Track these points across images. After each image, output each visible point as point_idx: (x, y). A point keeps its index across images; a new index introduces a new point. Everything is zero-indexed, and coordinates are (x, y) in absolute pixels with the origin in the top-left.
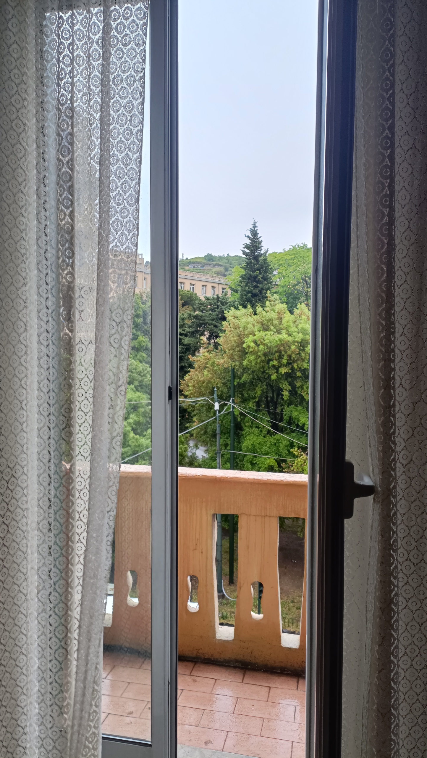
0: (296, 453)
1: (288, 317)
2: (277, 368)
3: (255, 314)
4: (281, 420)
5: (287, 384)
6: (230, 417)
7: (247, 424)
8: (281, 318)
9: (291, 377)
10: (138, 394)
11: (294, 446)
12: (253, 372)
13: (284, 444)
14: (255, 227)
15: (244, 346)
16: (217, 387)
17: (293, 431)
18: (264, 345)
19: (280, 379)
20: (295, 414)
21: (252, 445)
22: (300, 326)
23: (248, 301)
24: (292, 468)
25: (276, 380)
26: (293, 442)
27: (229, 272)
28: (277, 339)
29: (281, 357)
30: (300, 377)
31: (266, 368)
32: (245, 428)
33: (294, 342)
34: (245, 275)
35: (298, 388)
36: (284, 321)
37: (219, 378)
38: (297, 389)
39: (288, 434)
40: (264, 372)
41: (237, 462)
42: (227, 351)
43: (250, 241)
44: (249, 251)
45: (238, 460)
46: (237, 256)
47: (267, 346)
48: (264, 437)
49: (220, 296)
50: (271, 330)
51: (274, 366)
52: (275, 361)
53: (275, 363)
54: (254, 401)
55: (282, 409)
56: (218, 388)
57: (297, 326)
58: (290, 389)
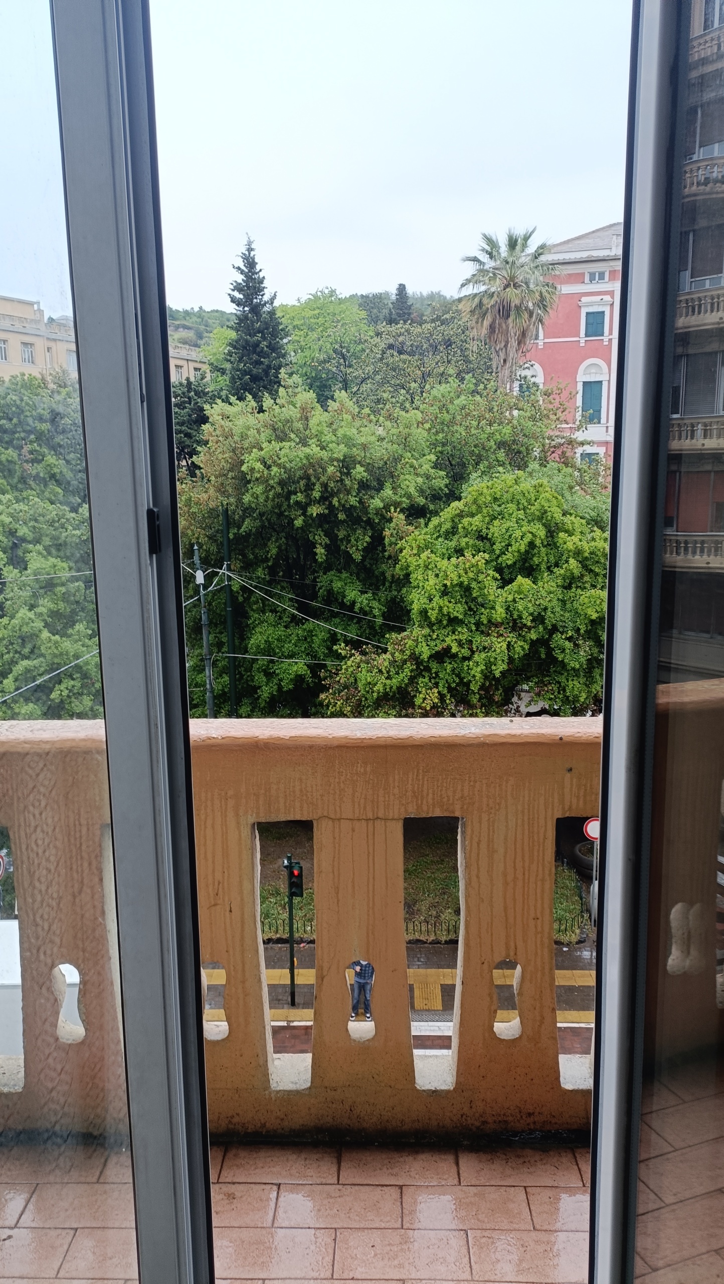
0: (343, 653)
1: (318, 416)
2: (303, 507)
3: (261, 410)
4: (314, 597)
5: (322, 534)
6: (223, 595)
7: (255, 607)
8: (307, 419)
9: (328, 523)
10: (52, 560)
11: (338, 640)
12: (261, 515)
13: (320, 637)
14: (250, 250)
15: (244, 468)
16: (198, 543)
17: (334, 615)
18: (279, 466)
19: (310, 525)
20: (337, 585)
21: (265, 641)
22: (340, 433)
23: (245, 390)
24: (338, 679)
25: (302, 528)
26: (335, 634)
27: (204, 340)
28: (302, 455)
29: (309, 487)
30: (344, 521)
31: (285, 506)
32: (252, 613)
33: (332, 460)
34: (236, 342)
35: (342, 540)
36: (313, 422)
37: (201, 527)
38: (339, 542)
39: (326, 620)
40: (281, 514)
41: (240, 673)
42: (213, 478)
43: (242, 277)
44: (241, 296)
45: (243, 669)
46: (217, 311)
47: (285, 468)
48: (286, 627)
49: (192, 379)
50: (290, 440)
51: (297, 503)
52: (299, 494)
53: (300, 497)
54: (265, 565)
55: (315, 578)
56: (200, 546)
57: (334, 432)
58: (328, 542)
